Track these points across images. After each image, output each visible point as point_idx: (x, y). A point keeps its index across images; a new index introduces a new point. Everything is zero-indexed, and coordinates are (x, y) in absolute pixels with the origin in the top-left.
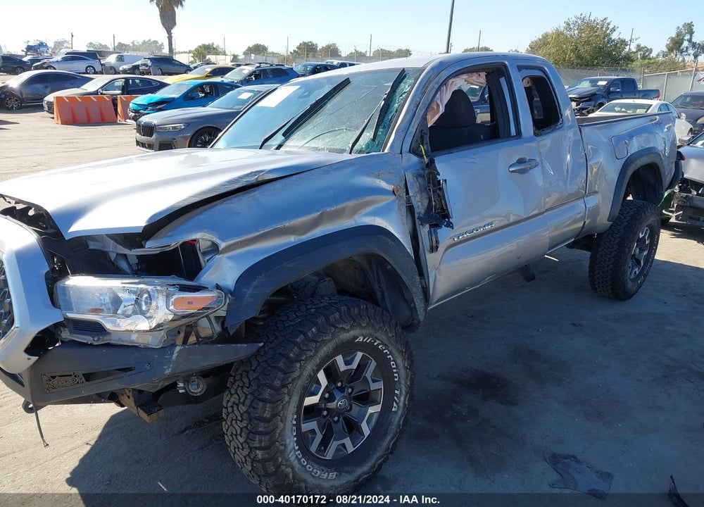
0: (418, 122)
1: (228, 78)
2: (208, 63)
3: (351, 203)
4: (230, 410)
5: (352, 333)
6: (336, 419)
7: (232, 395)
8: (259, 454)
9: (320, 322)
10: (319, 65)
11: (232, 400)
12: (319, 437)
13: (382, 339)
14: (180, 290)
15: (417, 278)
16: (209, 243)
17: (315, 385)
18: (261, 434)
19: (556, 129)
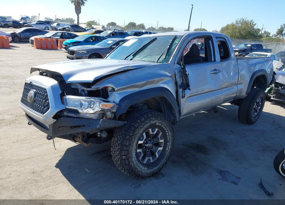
0: (180, 54)
1: (102, 35)
2: (93, 28)
3: (157, 79)
4: (114, 143)
5: (155, 121)
6: (148, 150)
7: (115, 138)
8: (124, 157)
9: (145, 116)
10: (137, 32)
11: (115, 139)
12: (142, 155)
13: (165, 125)
14: (103, 101)
15: (177, 106)
16: (111, 88)
17: (142, 137)
18: (125, 150)
19: (228, 60)
